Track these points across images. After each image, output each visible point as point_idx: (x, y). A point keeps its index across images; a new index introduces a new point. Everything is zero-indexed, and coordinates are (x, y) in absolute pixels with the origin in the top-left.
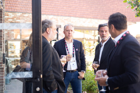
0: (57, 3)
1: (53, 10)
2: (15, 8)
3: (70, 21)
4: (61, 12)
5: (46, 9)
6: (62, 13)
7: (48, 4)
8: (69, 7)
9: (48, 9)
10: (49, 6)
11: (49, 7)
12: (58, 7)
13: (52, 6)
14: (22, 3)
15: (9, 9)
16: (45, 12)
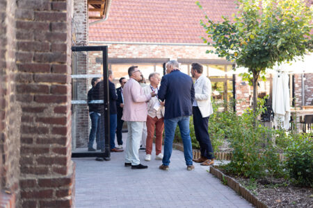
0: (173, 17)
1: (166, 31)
2: (103, 31)
3: (185, 52)
4: (178, 33)
5: (153, 30)
6: (181, 35)
7: (157, 21)
8: (193, 24)
9: (157, 31)
10: (159, 25)
11: (158, 27)
12: (175, 25)
13: (165, 25)
14: (115, 23)
15: (95, 33)
16: (152, 34)
